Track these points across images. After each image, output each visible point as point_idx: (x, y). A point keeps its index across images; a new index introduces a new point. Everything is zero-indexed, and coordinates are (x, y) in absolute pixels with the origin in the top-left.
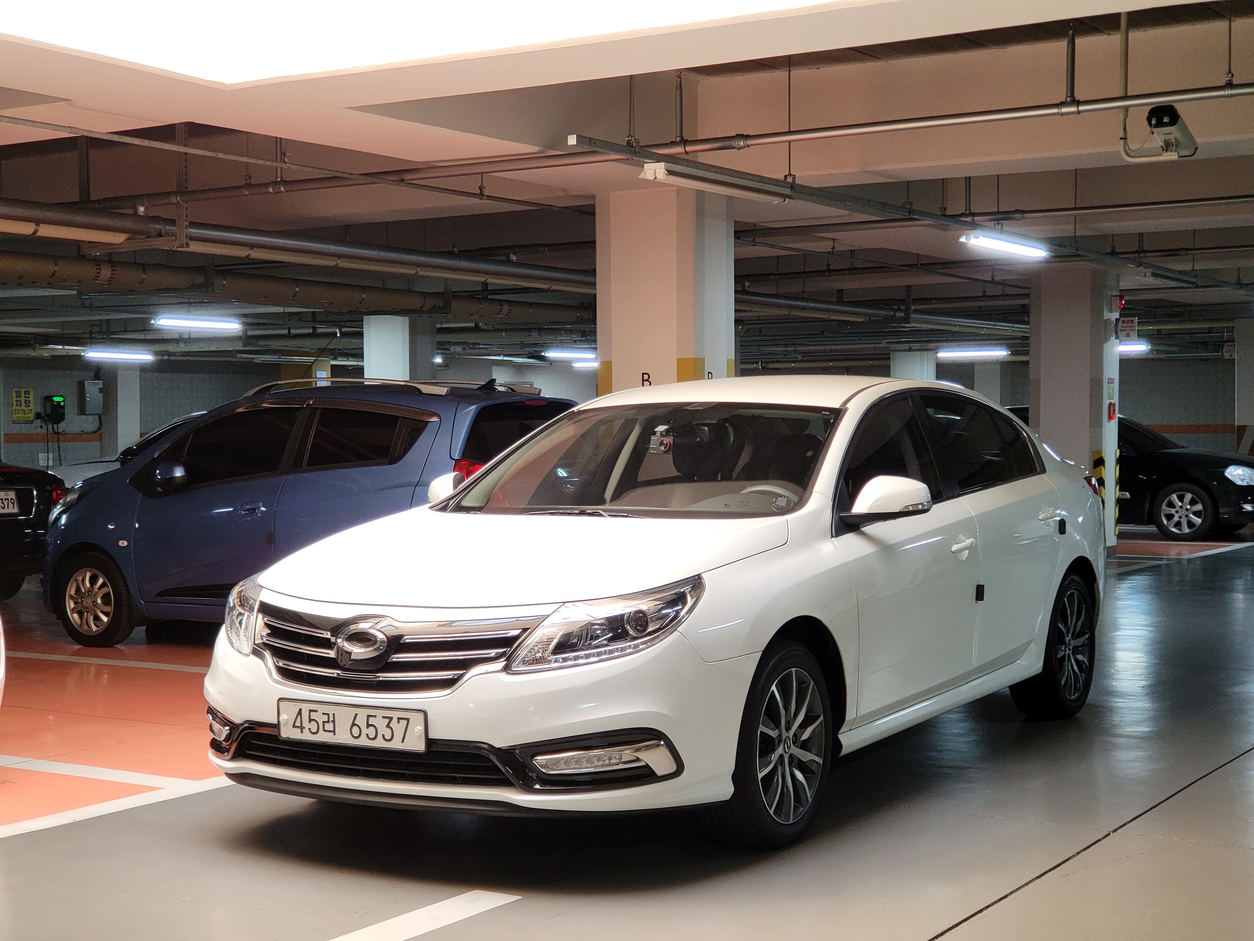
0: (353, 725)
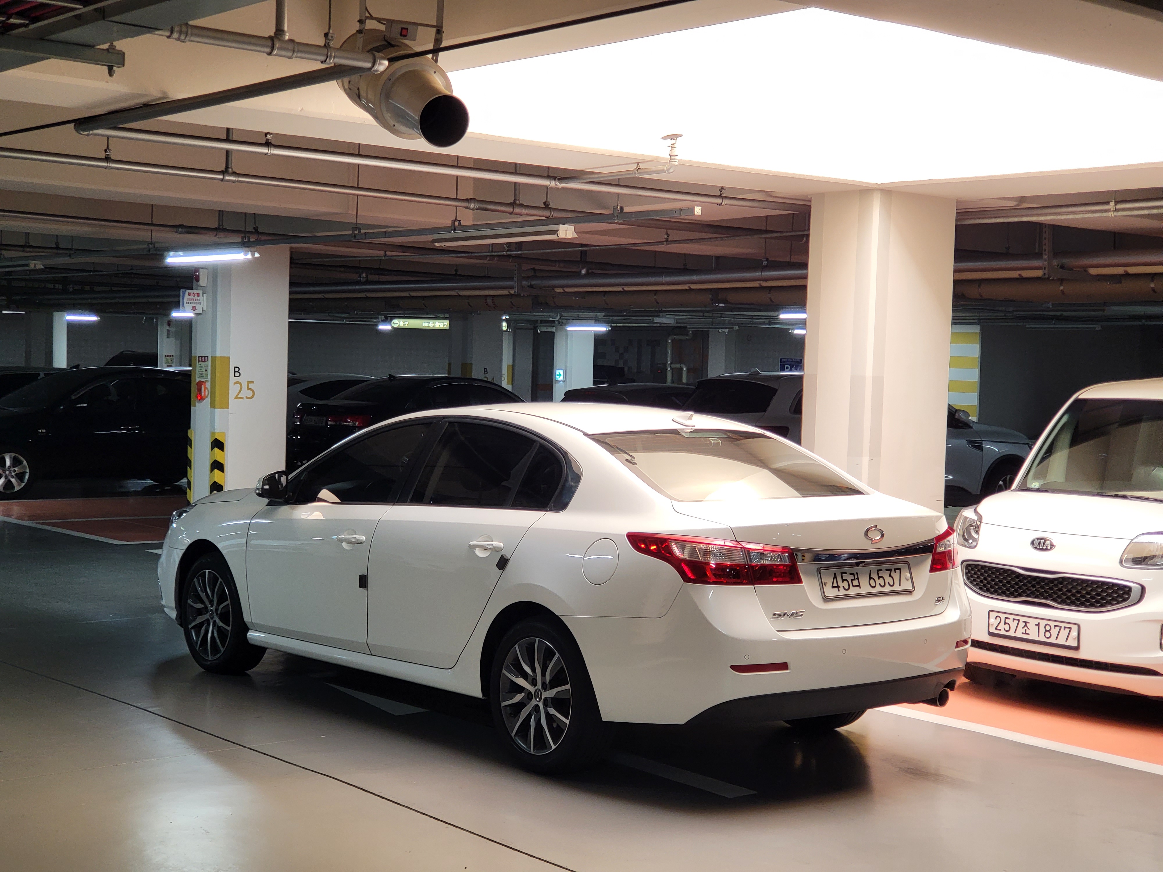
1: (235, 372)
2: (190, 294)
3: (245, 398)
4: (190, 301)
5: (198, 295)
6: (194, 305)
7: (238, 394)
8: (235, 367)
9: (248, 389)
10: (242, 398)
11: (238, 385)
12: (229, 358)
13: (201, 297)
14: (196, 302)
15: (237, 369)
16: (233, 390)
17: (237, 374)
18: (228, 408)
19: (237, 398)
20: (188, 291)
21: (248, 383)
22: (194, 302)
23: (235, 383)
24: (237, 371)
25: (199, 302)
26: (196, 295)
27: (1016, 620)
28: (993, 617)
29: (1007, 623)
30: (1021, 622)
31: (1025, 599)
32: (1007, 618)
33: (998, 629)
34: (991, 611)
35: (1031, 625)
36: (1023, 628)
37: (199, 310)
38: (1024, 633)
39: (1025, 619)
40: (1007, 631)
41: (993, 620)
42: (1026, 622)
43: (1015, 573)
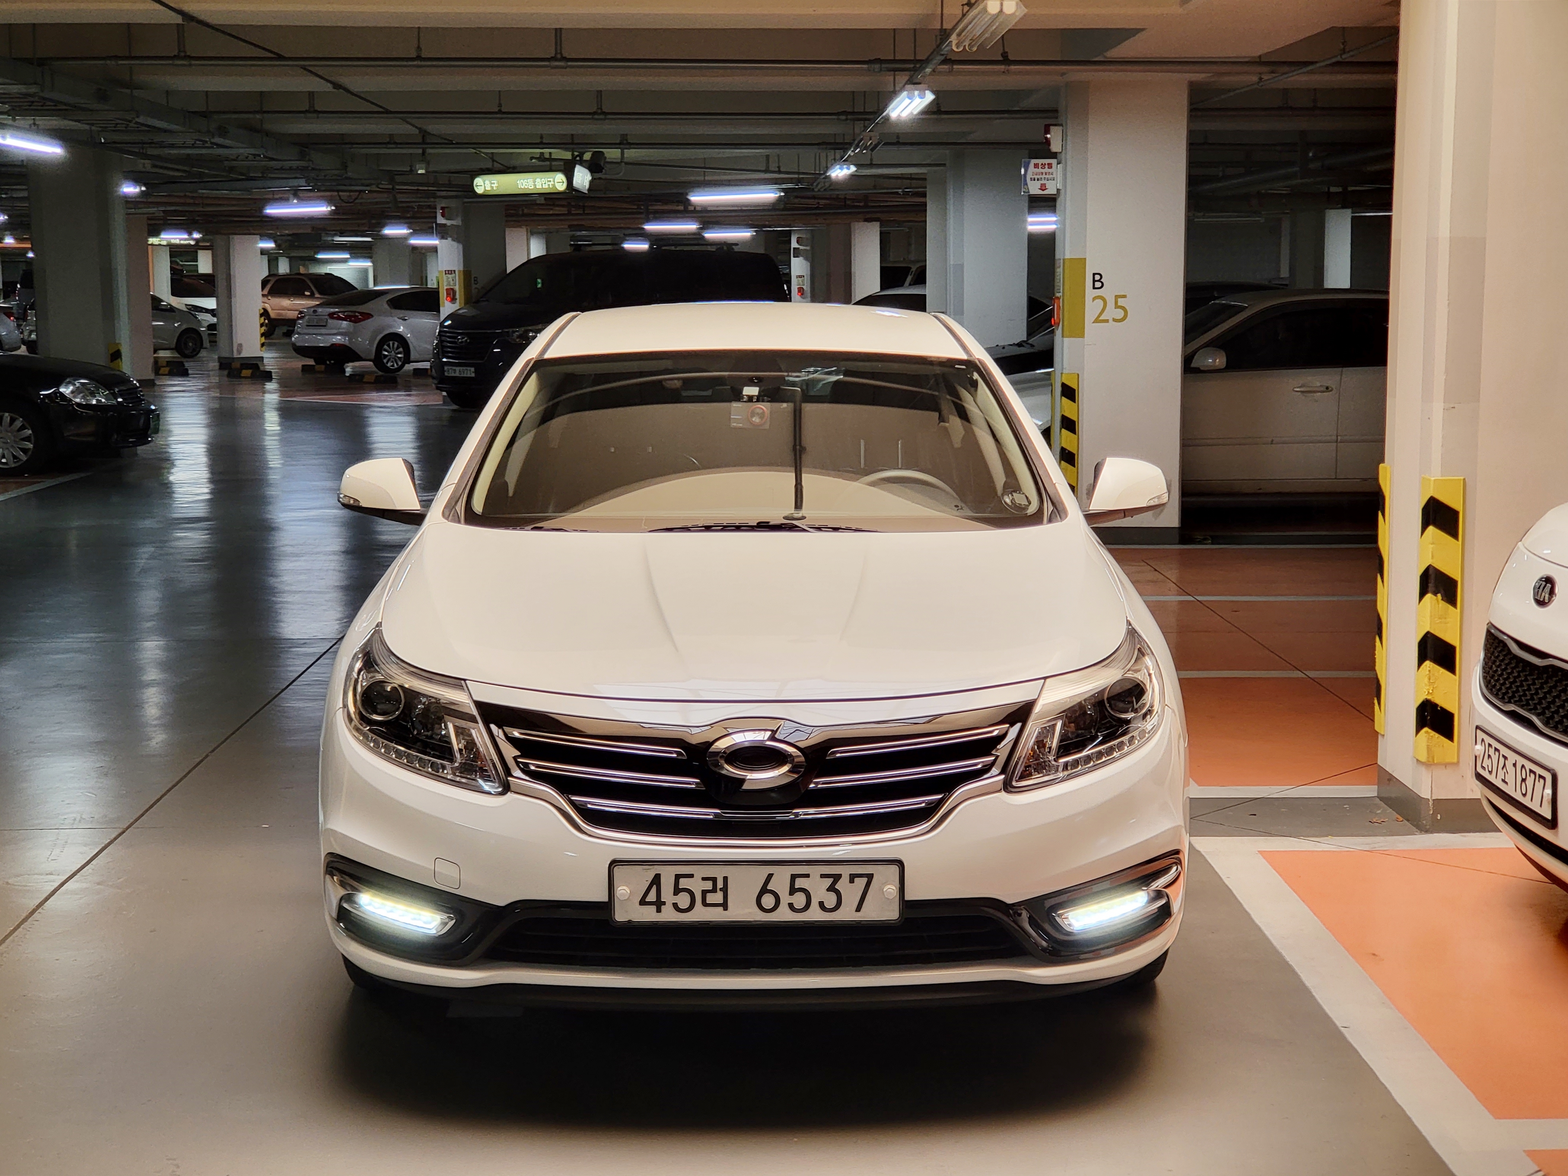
0: (764, 890)
1: (1094, 281)
2: (1036, 166)
3: (1111, 321)
4: (1036, 177)
5: (1050, 166)
6: (1043, 182)
7: (1101, 314)
8: (1094, 274)
9: (1117, 306)
10: (1107, 321)
11: (1100, 302)
12: (1085, 259)
13: (1053, 170)
14: (1047, 176)
15: (1097, 277)
16: (1092, 309)
17: (1098, 285)
18: (1083, 336)
19: (1097, 321)
20: (1033, 161)
21: (1117, 297)
22: (1043, 177)
23: (1094, 299)
24: (1098, 280)
25: (1051, 176)
26: (1046, 166)
27: (1496, 749)
28: (1479, 741)
29: (1489, 756)
30: (1501, 756)
31: (1513, 709)
32: (1490, 745)
33: (1483, 768)
34: (1477, 727)
35: (1509, 764)
36: (1503, 768)
37: (1051, 190)
38: (1503, 781)
39: (1504, 751)
40: (1490, 772)
41: (1479, 748)
42: (1505, 758)
43: (1509, 650)
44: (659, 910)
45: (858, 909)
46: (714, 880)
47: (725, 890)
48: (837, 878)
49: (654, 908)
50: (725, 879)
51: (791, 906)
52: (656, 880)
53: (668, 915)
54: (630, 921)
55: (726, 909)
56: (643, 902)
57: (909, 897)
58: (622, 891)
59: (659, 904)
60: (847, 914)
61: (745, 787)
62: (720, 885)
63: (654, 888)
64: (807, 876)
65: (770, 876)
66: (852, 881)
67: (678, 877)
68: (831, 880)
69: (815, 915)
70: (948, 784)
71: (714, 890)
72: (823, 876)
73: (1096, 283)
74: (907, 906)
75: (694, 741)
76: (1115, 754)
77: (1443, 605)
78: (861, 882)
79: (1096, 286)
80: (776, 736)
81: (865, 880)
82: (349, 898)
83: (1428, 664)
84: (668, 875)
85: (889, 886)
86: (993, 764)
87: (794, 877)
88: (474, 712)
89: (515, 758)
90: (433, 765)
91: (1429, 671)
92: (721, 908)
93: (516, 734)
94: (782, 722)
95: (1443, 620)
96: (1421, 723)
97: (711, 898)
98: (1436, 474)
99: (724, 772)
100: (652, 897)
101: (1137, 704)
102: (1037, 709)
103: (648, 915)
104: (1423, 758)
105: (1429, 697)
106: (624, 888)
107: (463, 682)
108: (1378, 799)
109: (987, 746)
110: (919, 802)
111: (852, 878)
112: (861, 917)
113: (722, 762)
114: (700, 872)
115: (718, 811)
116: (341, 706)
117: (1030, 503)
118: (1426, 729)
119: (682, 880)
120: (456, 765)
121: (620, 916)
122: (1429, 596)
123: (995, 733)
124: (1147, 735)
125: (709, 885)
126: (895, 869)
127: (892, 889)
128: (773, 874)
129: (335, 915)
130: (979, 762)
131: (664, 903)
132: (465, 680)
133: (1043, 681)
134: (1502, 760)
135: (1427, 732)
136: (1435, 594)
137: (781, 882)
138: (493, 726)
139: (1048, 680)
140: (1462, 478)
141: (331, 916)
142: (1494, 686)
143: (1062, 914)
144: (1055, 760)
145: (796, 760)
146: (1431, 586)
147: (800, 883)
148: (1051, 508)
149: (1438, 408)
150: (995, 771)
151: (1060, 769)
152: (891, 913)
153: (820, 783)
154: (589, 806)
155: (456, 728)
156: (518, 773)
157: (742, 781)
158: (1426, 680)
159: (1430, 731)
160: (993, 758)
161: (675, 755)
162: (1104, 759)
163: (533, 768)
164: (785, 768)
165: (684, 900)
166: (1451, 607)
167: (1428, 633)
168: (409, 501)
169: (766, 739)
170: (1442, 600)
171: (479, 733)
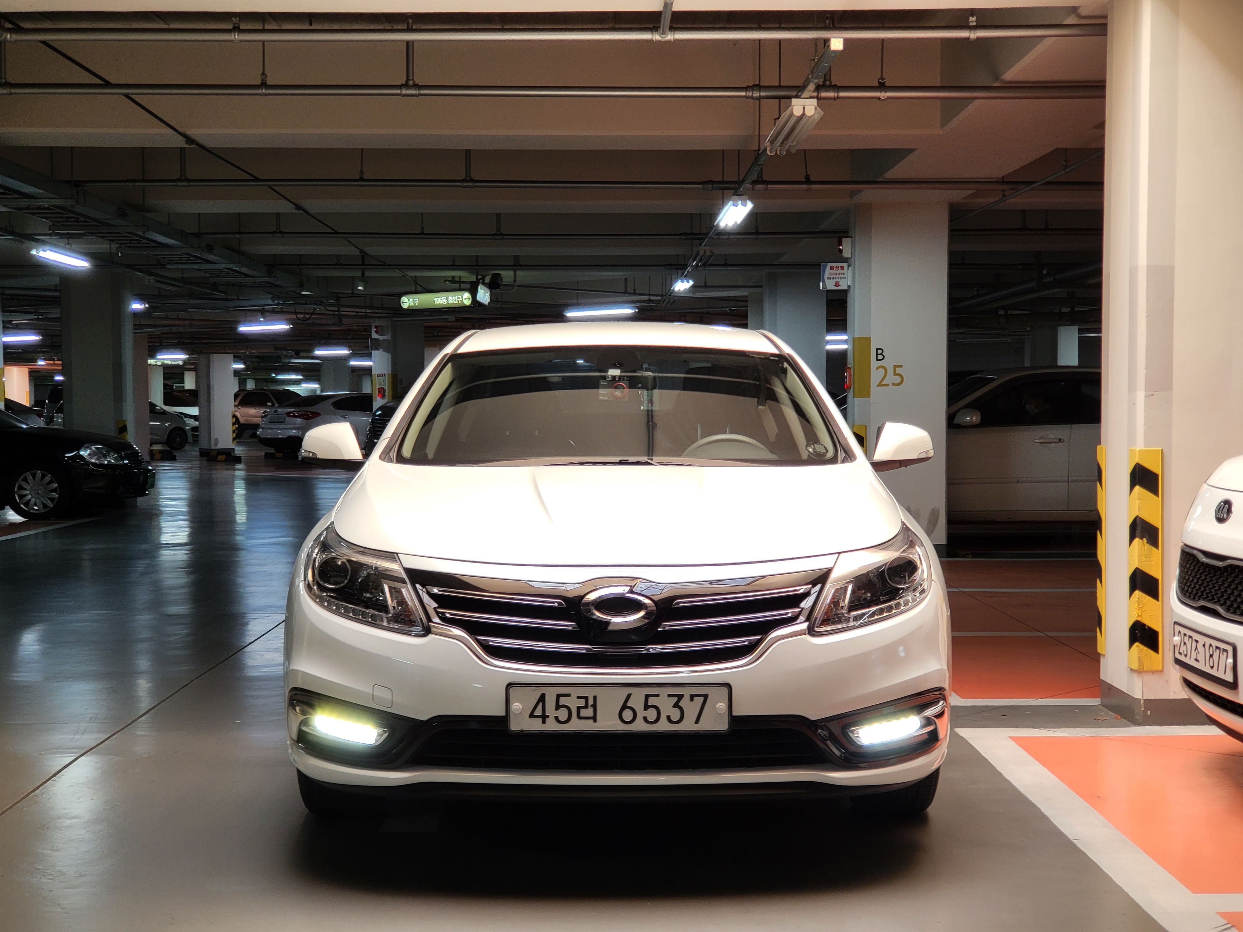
0: (625, 707)
1: (877, 354)
2: (832, 268)
3: (891, 385)
4: (832, 276)
5: (842, 268)
6: (837, 280)
7: (883, 380)
8: (877, 349)
9: (895, 374)
10: (888, 385)
11: (882, 371)
12: (870, 338)
13: (845, 271)
14: (840, 276)
15: (880, 352)
16: (876, 376)
17: (880, 357)
18: (869, 397)
19: (880, 385)
20: (830, 265)
21: (895, 367)
22: (837, 276)
23: (877, 368)
24: (880, 353)
25: (844, 276)
26: (840, 268)
27: (1190, 637)
28: (1177, 633)
29: (1185, 643)
30: (1193, 641)
31: (1203, 604)
32: (1185, 635)
33: (1180, 653)
34: (1175, 623)
35: (1200, 646)
36: (1195, 650)
37: (843, 287)
38: (1196, 660)
39: (1196, 636)
40: (1186, 656)
41: (1177, 639)
42: (1197, 641)
43: (1198, 560)
44: (544, 722)
45: (697, 722)
46: (586, 699)
47: (594, 706)
48: (680, 697)
49: (540, 720)
50: (595, 698)
51: (645, 719)
52: (542, 698)
53: (551, 726)
54: (522, 731)
55: (595, 721)
56: (532, 716)
57: (735, 713)
58: (516, 706)
59: (544, 717)
60: (688, 726)
61: (610, 628)
62: (591, 702)
63: (540, 705)
64: (658, 695)
65: (629, 696)
66: (692, 700)
67: (559, 696)
68: (676, 699)
69: (663, 726)
70: (766, 628)
71: (586, 707)
72: (670, 696)
73: (879, 356)
74: (734, 720)
75: (570, 595)
76: (894, 611)
77: (1148, 546)
78: (699, 701)
79: (879, 359)
80: (634, 590)
81: (702, 699)
82: (305, 722)
83: (1137, 593)
84: (551, 695)
85: (720, 704)
86: (800, 613)
87: (647, 696)
88: (404, 576)
89: (435, 609)
90: (372, 616)
91: (1138, 598)
92: (592, 721)
93: (436, 591)
94: (638, 580)
95: (1148, 559)
96: (1133, 639)
97: (584, 712)
98: (1140, 446)
99: (594, 617)
100: (538, 712)
101: (909, 579)
102: (833, 575)
103: (536, 726)
104: (1135, 666)
105: (1139, 619)
106: (518, 704)
107: (395, 555)
108: (1101, 706)
109: (795, 600)
110: (743, 641)
111: (692, 697)
112: (699, 728)
113: (592, 608)
114: (575, 692)
115: (590, 647)
116: (303, 579)
117: (827, 451)
118: (1137, 644)
119: (562, 699)
120: (390, 615)
121: (514, 727)
122: (1137, 540)
123: (801, 591)
124: (918, 600)
125: (582, 703)
126: (725, 690)
127: (722, 706)
128: (631, 694)
129: (295, 737)
130: (789, 612)
131: (548, 716)
132: (397, 554)
133: (837, 555)
134: (1194, 643)
135: (1137, 646)
136: (1142, 538)
137: (637, 702)
138: (418, 586)
139: (841, 555)
140: (1160, 449)
141: (292, 739)
142: (1187, 591)
143: (855, 730)
144: (847, 613)
145: (649, 609)
146: (1138, 532)
147: (652, 701)
148: (844, 455)
149: (1141, 396)
150: (802, 618)
151: (851, 620)
152: (722, 726)
153: (667, 625)
154: (491, 643)
155: (390, 588)
156: (437, 620)
157: (608, 623)
158: (1136, 605)
159: (1140, 645)
160: (800, 610)
161: (556, 605)
162: (885, 614)
163: (448, 615)
164: (642, 614)
165: (563, 714)
166: (1154, 549)
167: (1137, 569)
168: (354, 452)
169: (626, 592)
170: (1147, 542)
171: (407, 592)
